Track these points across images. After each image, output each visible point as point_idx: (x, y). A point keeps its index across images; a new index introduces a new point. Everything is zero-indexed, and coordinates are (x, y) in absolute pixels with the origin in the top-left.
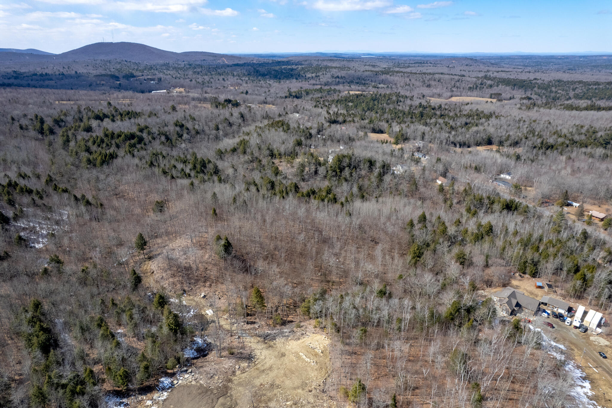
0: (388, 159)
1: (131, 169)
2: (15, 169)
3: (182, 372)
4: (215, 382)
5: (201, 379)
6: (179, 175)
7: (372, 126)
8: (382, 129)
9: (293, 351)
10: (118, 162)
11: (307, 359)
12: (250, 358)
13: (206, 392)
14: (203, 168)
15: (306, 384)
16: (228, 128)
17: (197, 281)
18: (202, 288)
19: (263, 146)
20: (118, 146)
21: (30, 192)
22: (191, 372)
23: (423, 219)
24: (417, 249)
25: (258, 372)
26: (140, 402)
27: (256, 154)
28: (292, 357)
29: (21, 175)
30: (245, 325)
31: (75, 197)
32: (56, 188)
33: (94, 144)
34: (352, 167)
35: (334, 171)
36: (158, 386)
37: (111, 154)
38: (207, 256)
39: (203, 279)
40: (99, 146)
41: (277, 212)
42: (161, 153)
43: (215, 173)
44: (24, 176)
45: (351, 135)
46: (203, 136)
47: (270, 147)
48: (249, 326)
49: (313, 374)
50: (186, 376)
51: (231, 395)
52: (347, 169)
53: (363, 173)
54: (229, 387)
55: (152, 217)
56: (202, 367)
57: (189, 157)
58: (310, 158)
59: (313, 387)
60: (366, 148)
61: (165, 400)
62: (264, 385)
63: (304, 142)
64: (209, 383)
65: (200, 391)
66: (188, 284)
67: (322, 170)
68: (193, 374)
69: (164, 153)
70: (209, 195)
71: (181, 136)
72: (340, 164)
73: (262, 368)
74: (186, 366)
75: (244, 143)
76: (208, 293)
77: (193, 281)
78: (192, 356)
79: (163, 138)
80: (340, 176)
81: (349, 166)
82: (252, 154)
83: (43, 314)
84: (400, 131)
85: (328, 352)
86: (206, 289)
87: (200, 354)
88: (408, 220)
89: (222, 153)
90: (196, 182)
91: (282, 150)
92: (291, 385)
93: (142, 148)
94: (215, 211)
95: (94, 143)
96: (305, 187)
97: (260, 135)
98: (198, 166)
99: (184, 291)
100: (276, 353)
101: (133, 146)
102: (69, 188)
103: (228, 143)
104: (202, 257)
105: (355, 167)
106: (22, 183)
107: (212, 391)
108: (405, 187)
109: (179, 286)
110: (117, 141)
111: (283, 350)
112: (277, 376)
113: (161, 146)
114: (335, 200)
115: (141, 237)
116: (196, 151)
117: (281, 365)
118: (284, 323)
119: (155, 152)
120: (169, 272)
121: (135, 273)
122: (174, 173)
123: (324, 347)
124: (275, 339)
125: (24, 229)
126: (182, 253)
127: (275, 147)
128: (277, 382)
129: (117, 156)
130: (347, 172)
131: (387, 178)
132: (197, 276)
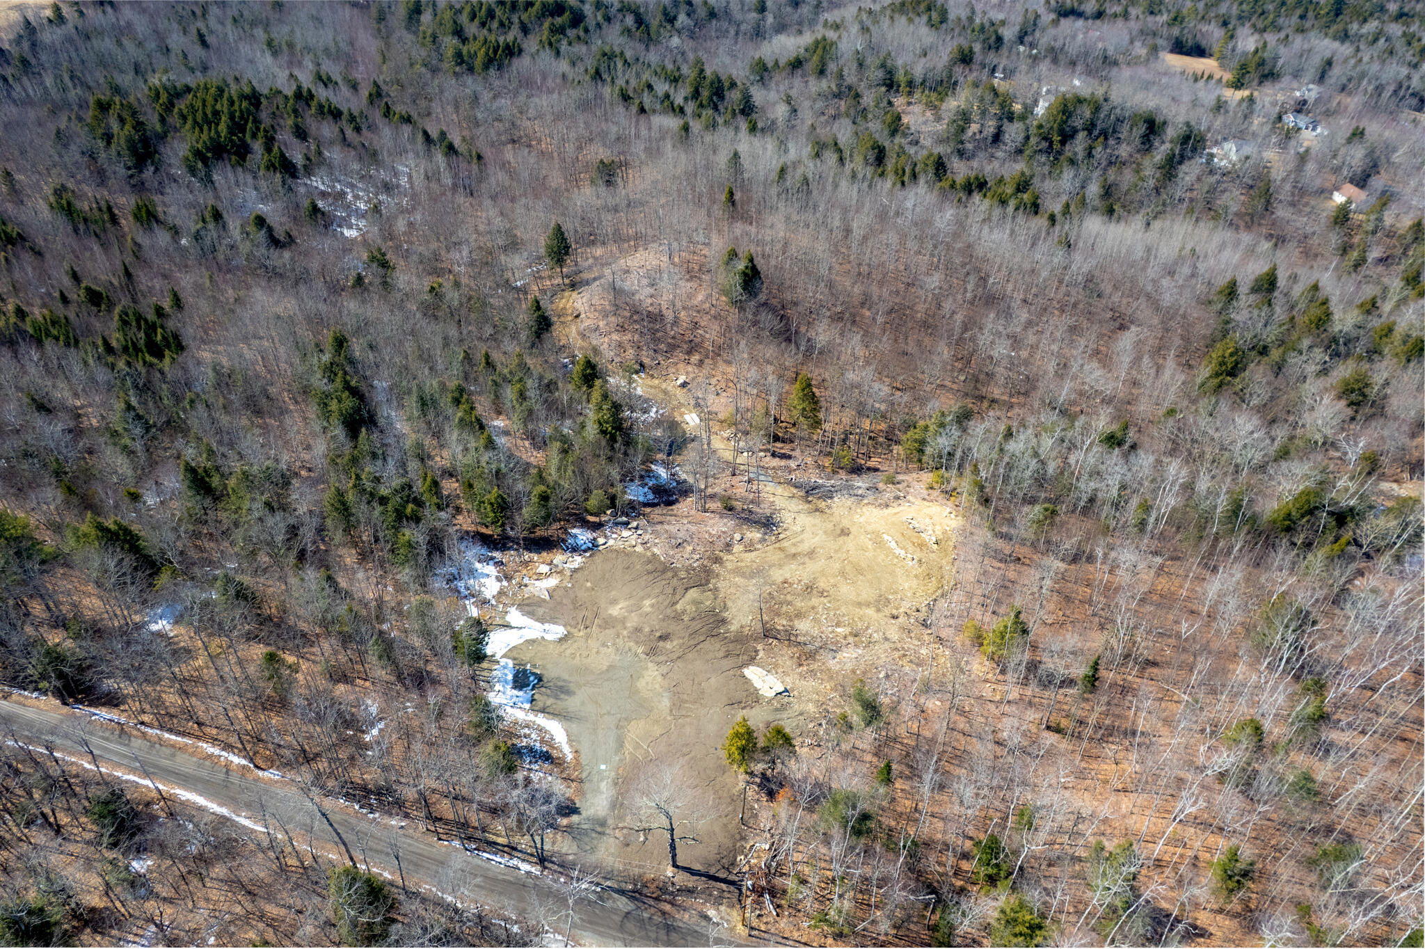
0: (1203, 121)
1: (550, 83)
2: (311, 66)
3: (617, 524)
4: (686, 556)
5: (656, 545)
6: (658, 107)
7: (1176, 31)
8: (1204, 43)
9: (869, 528)
10: (522, 64)
11: (897, 551)
12: (768, 524)
13: (664, 571)
14: (715, 98)
15: (888, 601)
16: (789, 9)
17: (673, 348)
18: (681, 366)
19: (869, 61)
20: (525, 30)
21: (336, 114)
22: (636, 528)
23: (1267, 285)
24: (1231, 355)
25: (782, 556)
26: (526, 564)
27: (851, 79)
28: (865, 540)
29: (320, 78)
30: (768, 459)
31: (426, 135)
32: (388, 112)
33: (472, 19)
34: (1096, 133)
35: (1045, 139)
36: (564, 541)
37: (507, 47)
38: (700, 297)
39: (685, 346)
40: (483, 24)
41: (882, 216)
42: (622, 53)
43: (743, 112)
44: (326, 81)
45: (1110, 52)
46: (725, 25)
47: (889, 63)
48: (776, 462)
49: (907, 585)
50: (626, 533)
51: (716, 589)
52: (1081, 135)
53: (1124, 151)
54: (713, 571)
55: (587, 196)
56: (661, 523)
57: (685, 70)
58: (989, 97)
59: (902, 610)
60: (1147, 86)
61: (575, 571)
62: (791, 585)
63: (978, 57)
64: (673, 557)
65: (650, 567)
66: (651, 352)
67: (1014, 132)
68: (639, 532)
69: (629, 54)
70: (723, 158)
71: (671, 20)
72: (1065, 122)
73: (793, 551)
74: (627, 515)
75: (823, 48)
76: (694, 378)
77: (662, 346)
78: (641, 499)
79: (630, 20)
80: (1060, 153)
81: (1090, 127)
82: (841, 76)
83: (352, 362)
84: (1257, 51)
85: (951, 544)
86: (690, 368)
87: (661, 497)
88: (1221, 281)
89: (766, 69)
90: (696, 126)
91: (918, 72)
92: (852, 596)
93: (579, 38)
94: (731, 194)
95: (473, 17)
96: (960, 170)
97: (868, 30)
98: (705, 93)
99: (642, 365)
100: (830, 526)
101: (560, 30)
102: (415, 116)
103: (786, 45)
104: (690, 296)
105: (1105, 134)
106: (322, 93)
107: (675, 572)
108: (1233, 199)
109: (631, 353)
110: (524, 17)
111: (845, 523)
112: (822, 572)
113: (622, 40)
114: (1035, 208)
115: (559, 233)
116: (704, 57)
117: (836, 551)
118: (857, 470)
119: (607, 49)
120: (612, 319)
121: (538, 308)
122: (647, 100)
123: (945, 532)
124: (831, 498)
125: (323, 194)
126: (645, 282)
127: (900, 62)
128: (822, 584)
129: (520, 51)
130: (1079, 144)
131: (1190, 172)
132: (673, 338)
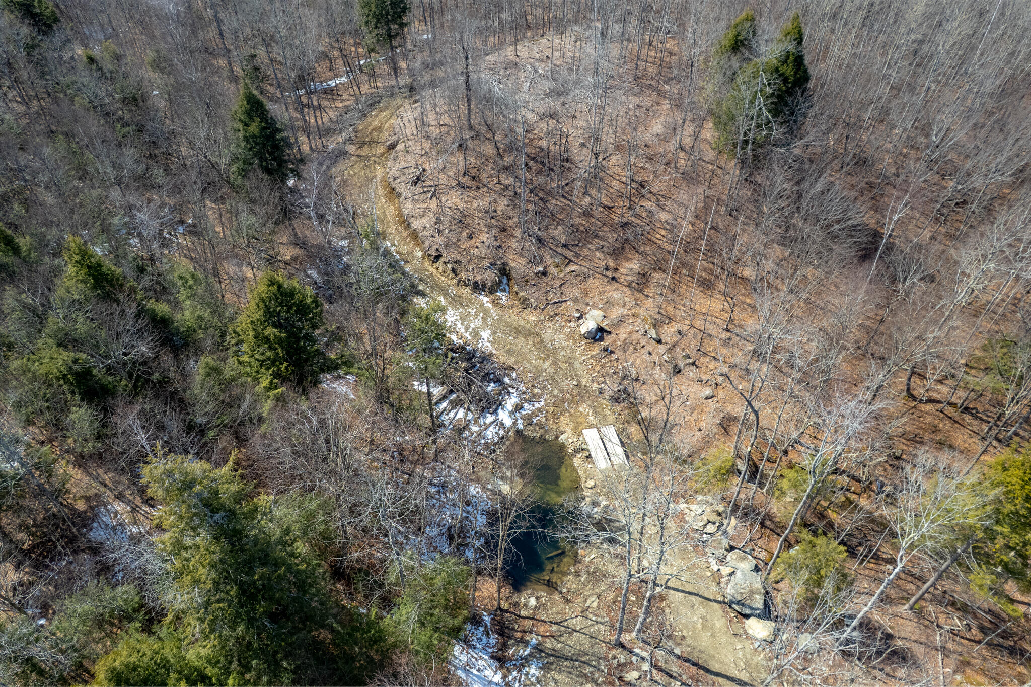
17: (581, 237)
18: (595, 283)
38: (657, 127)
39: (612, 236)
66: (531, 245)
76: (620, 322)
77: (559, 233)
86: (616, 294)
99: (505, 272)
104: (635, 123)
109: (484, 240)
120: (457, 159)
121: (260, 115)
126: (544, 86)
132: (587, 214)
